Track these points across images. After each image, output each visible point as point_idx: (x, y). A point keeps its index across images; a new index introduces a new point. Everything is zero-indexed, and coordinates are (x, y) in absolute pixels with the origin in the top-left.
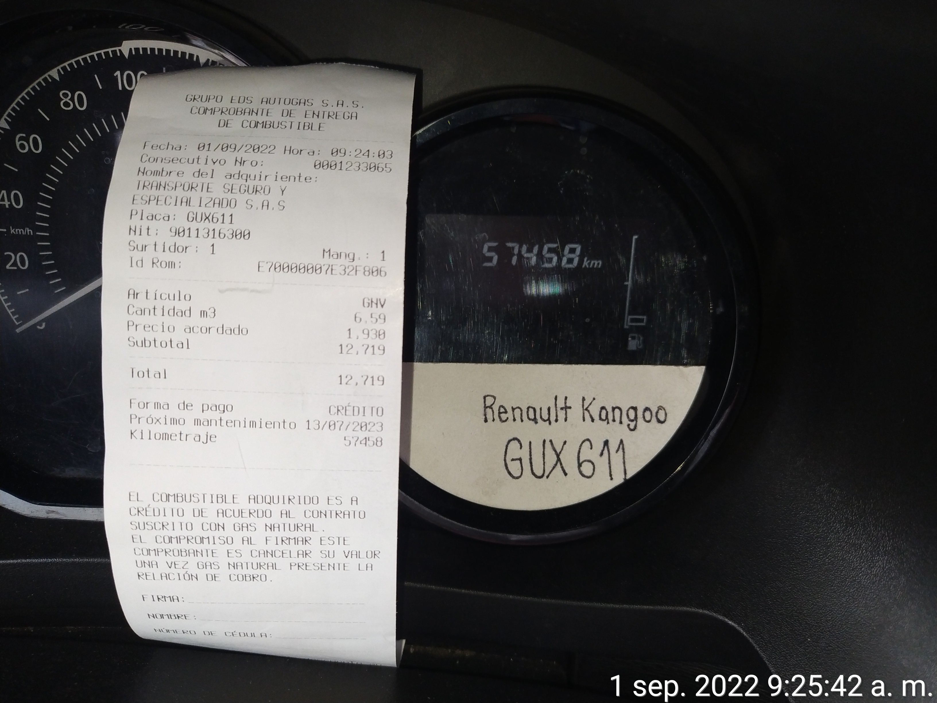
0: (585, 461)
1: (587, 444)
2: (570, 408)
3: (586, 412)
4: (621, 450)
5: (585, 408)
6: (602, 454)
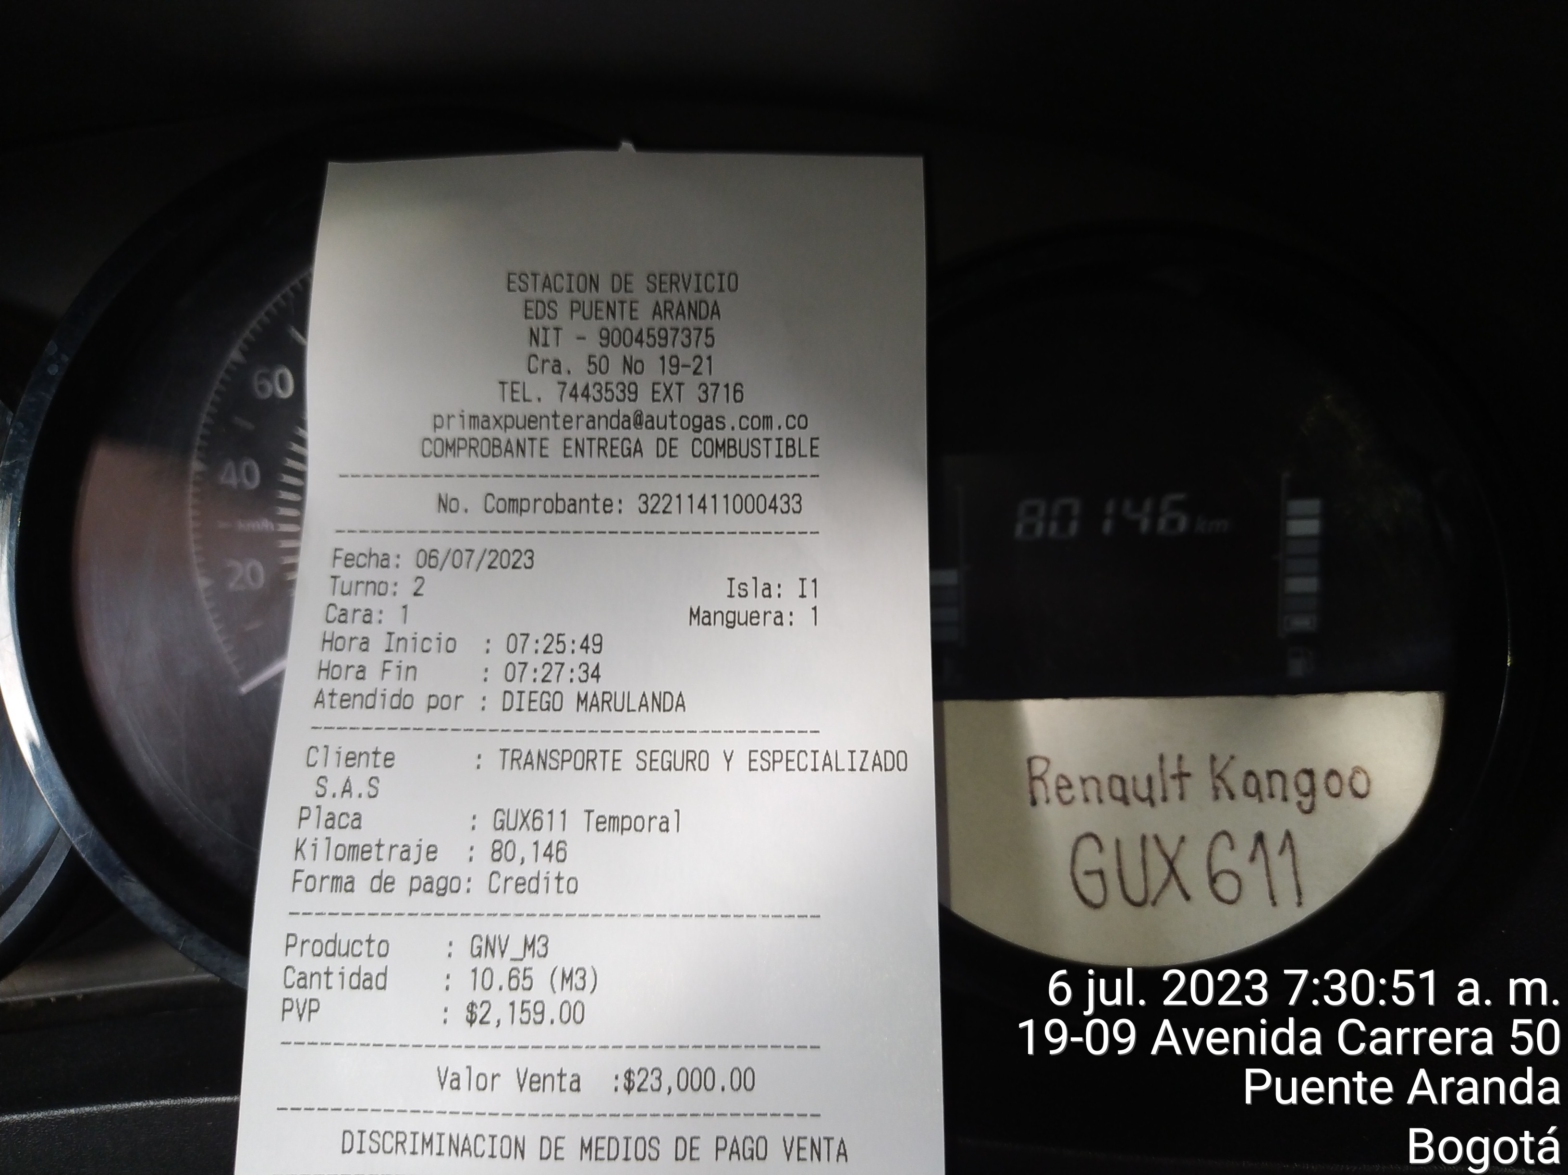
0: (1222, 872)
1: (1224, 841)
2: (1188, 775)
3: (1219, 783)
4: (1288, 851)
5: (1215, 775)
6: (1252, 859)
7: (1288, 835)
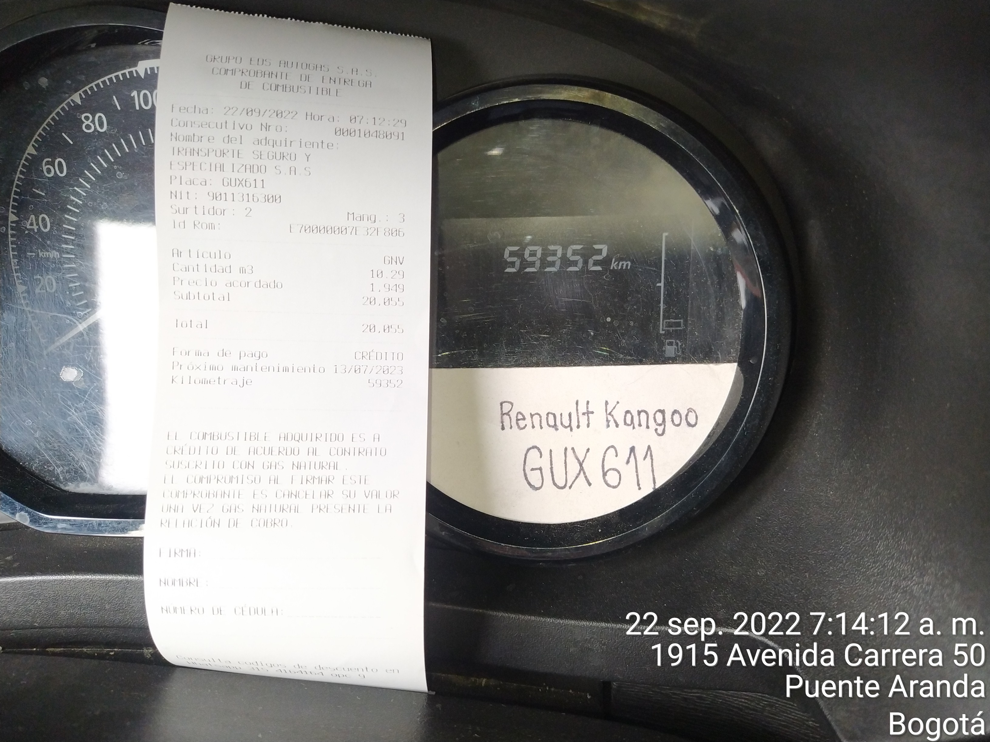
0: (610, 469)
1: (612, 451)
2: (592, 413)
3: (610, 418)
4: (649, 458)
5: (608, 413)
6: (628, 462)
7: (649, 448)
